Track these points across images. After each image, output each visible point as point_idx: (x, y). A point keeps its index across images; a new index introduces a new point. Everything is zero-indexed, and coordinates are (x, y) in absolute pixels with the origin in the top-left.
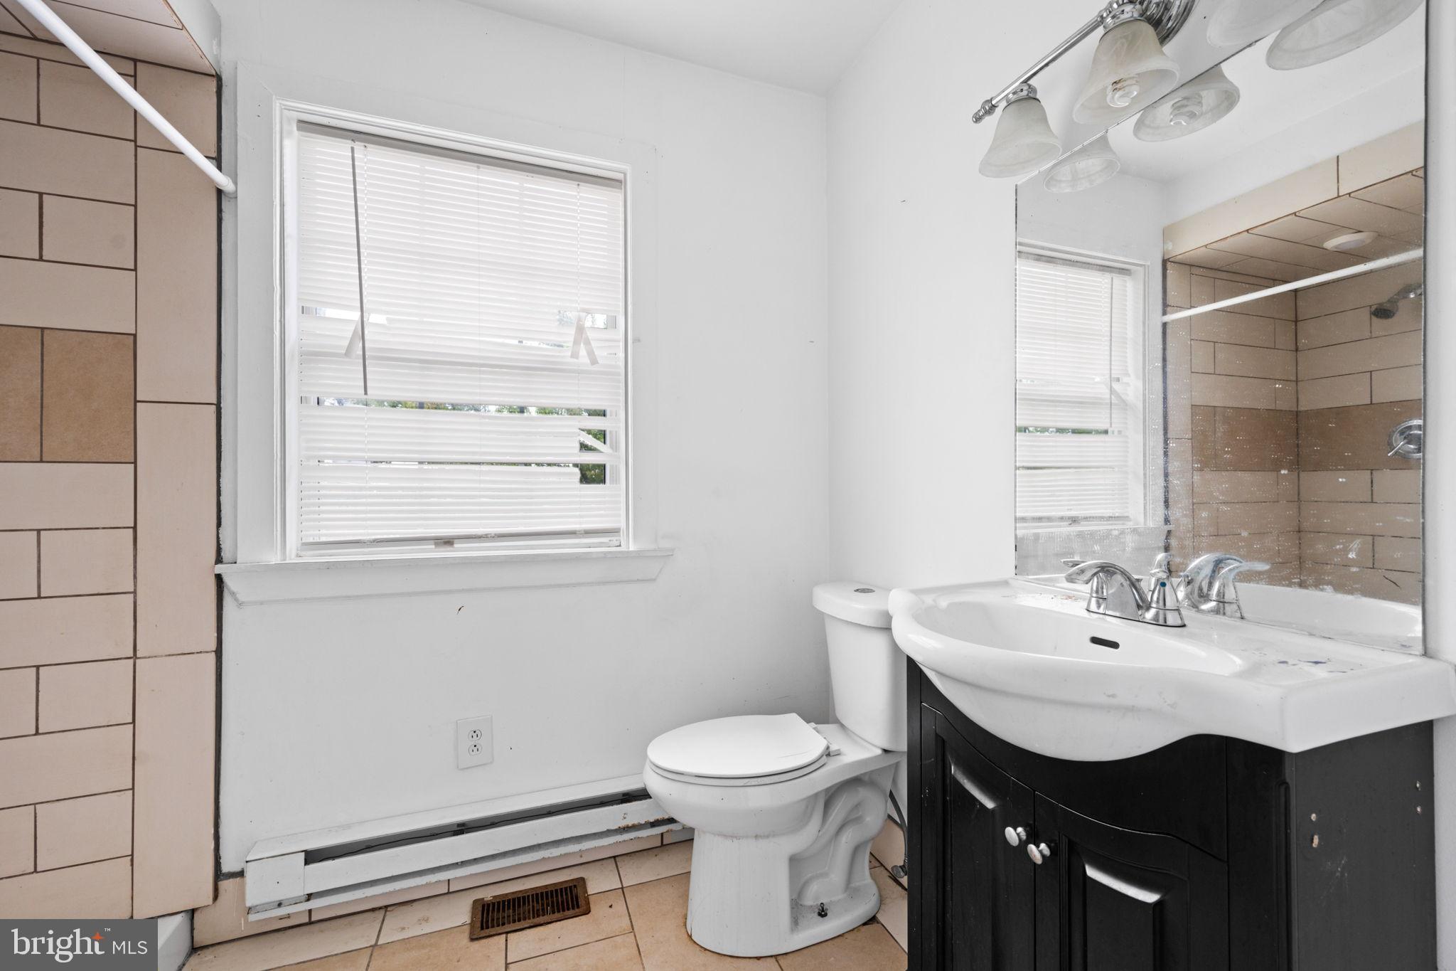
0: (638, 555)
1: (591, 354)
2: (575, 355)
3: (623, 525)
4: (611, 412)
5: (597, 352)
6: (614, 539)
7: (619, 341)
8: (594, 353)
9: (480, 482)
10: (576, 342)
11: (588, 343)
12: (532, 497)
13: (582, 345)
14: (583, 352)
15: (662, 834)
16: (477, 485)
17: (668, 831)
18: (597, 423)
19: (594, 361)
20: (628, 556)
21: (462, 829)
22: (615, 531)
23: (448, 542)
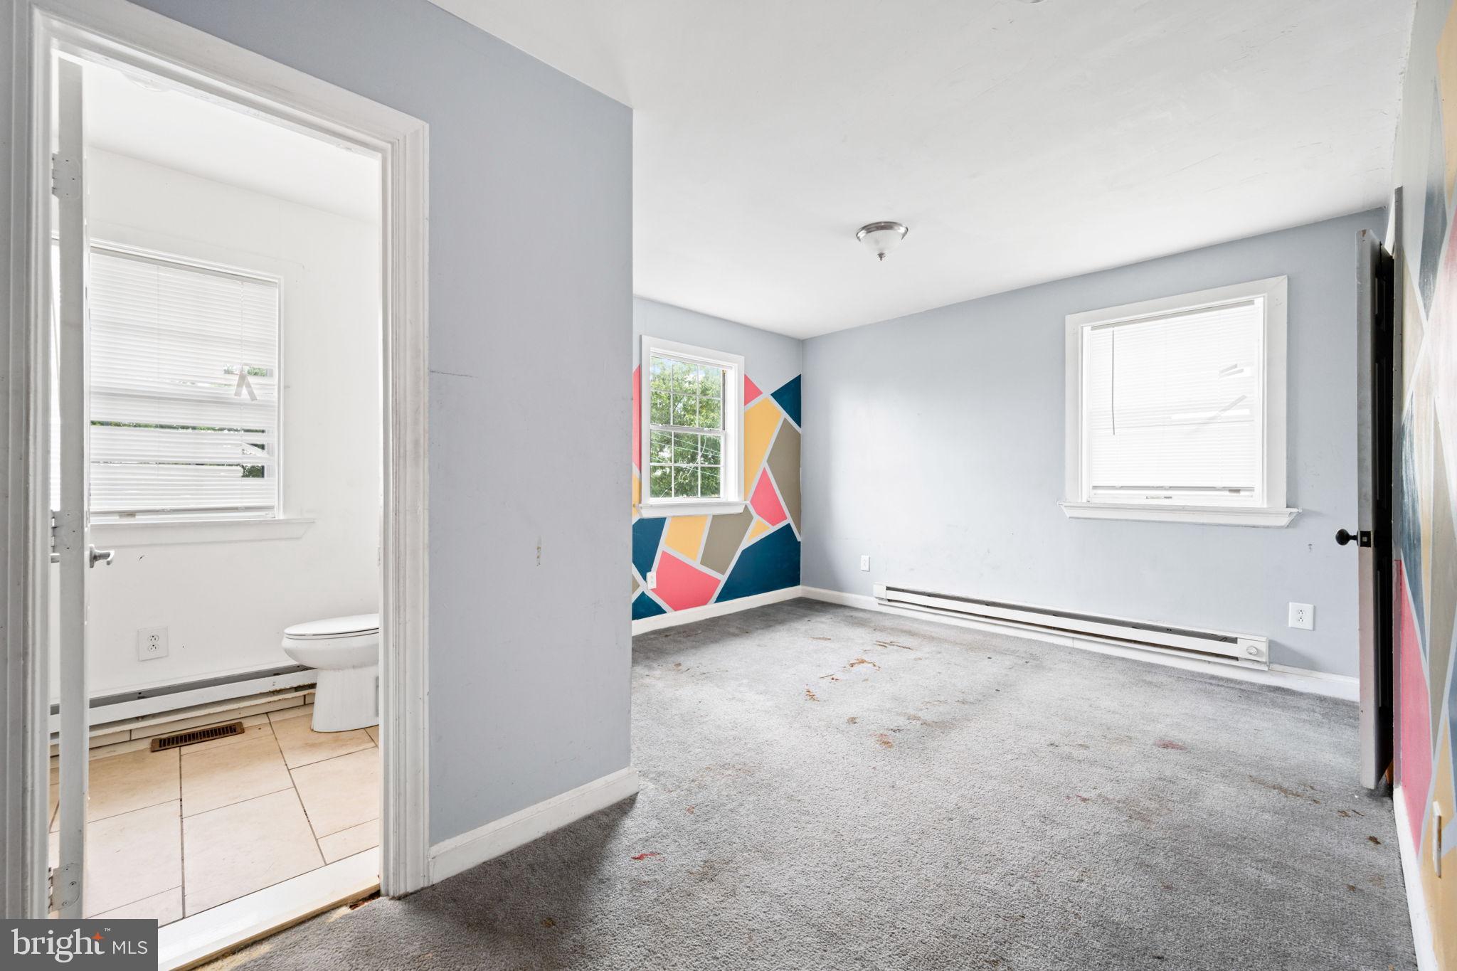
0: (286, 523)
1: (251, 394)
2: (238, 394)
3: (276, 504)
4: (268, 431)
5: (255, 392)
6: (270, 513)
7: (274, 385)
8: (253, 392)
9: (158, 475)
10: (239, 385)
11: (249, 386)
12: (202, 485)
13: (244, 387)
14: (244, 391)
15: (305, 696)
16: (156, 477)
17: (308, 694)
18: (258, 439)
19: (253, 397)
20: (279, 522)
21: (141, 695)
22: (270, 508)
23: (131, 514)
